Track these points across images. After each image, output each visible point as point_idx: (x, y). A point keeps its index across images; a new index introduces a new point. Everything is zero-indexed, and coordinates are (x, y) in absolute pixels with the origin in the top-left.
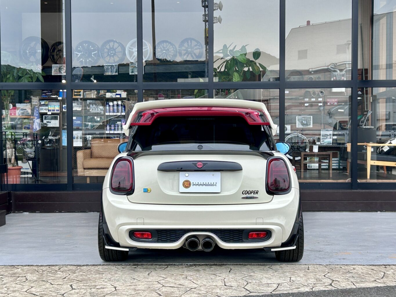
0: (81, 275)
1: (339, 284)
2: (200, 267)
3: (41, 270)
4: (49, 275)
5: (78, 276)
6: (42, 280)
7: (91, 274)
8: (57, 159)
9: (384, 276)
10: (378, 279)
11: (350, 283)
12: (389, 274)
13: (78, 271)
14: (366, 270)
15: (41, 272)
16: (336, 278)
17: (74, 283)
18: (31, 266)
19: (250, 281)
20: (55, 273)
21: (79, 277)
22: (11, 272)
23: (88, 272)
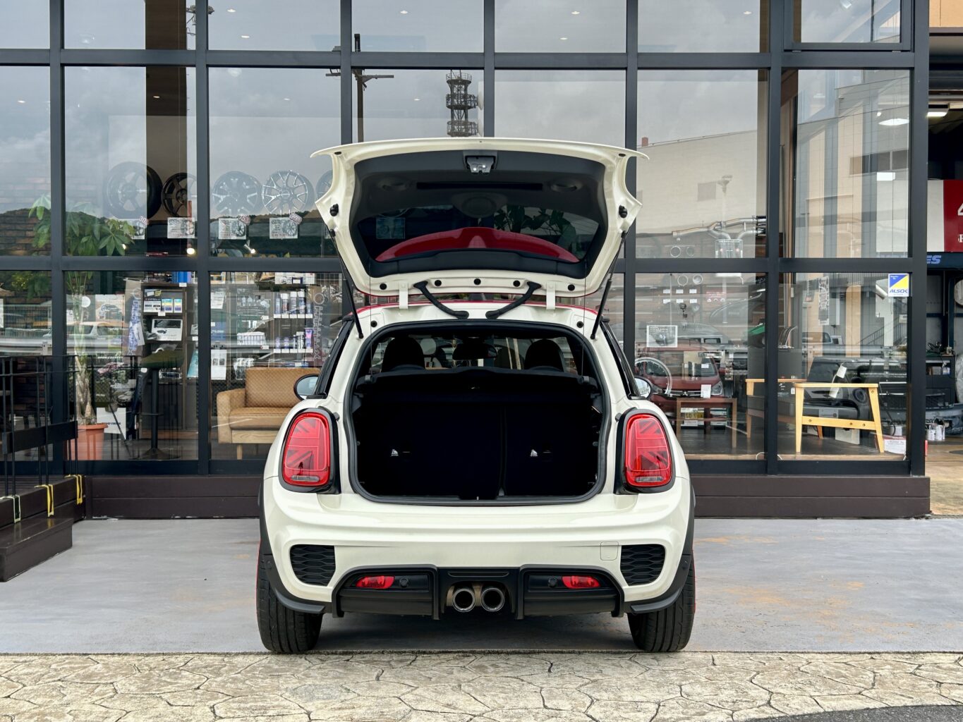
0: (235, 680)
1: (788, 702)
2: (485, 658)
3: (146, 668)
4: (163, 679)
5: (225, 682)
6: (149, 694)
7: (254, 676)
8: (177, 406)
9: (875, 680)
10: (866, 689)
11: (809, 700)
12: (884, 677)
13: (226, 668)
14: (833, 666)
15: (147, 672)
16: (775, 686)
17: (218, 701)
18: (126, 654)
19: (596, 695)
20: (175, 673)
21: (229, 684)
22: (81, 672)
23: (249, 672)
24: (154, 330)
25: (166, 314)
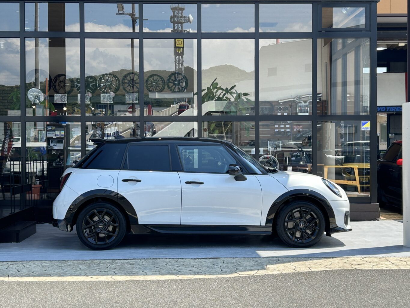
1: (301, 269)
2: (202, 260)
9: (331, 264)
10: (327, 266)
11: (307, 268)
12: (335, 263)
13: (114, 263)
15: (88, 264)
18: (78, 260)
19: (239, 268)
24: (51, 145)
25: (57, 137)
